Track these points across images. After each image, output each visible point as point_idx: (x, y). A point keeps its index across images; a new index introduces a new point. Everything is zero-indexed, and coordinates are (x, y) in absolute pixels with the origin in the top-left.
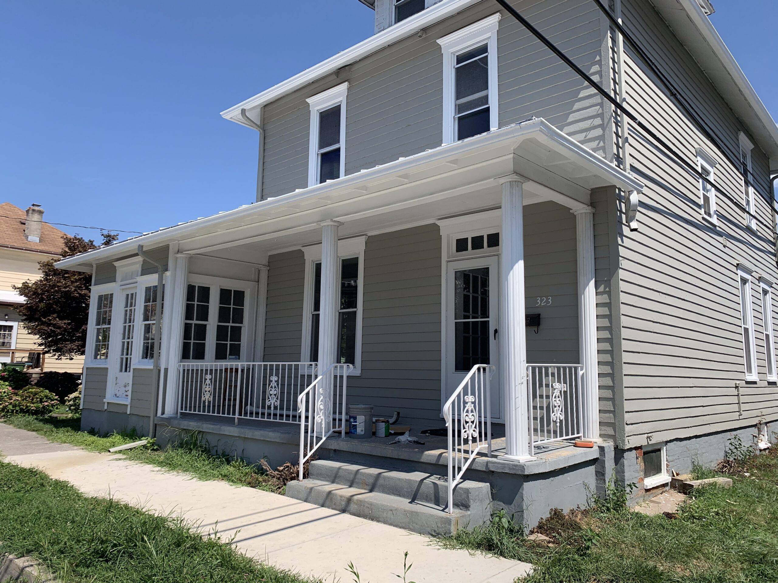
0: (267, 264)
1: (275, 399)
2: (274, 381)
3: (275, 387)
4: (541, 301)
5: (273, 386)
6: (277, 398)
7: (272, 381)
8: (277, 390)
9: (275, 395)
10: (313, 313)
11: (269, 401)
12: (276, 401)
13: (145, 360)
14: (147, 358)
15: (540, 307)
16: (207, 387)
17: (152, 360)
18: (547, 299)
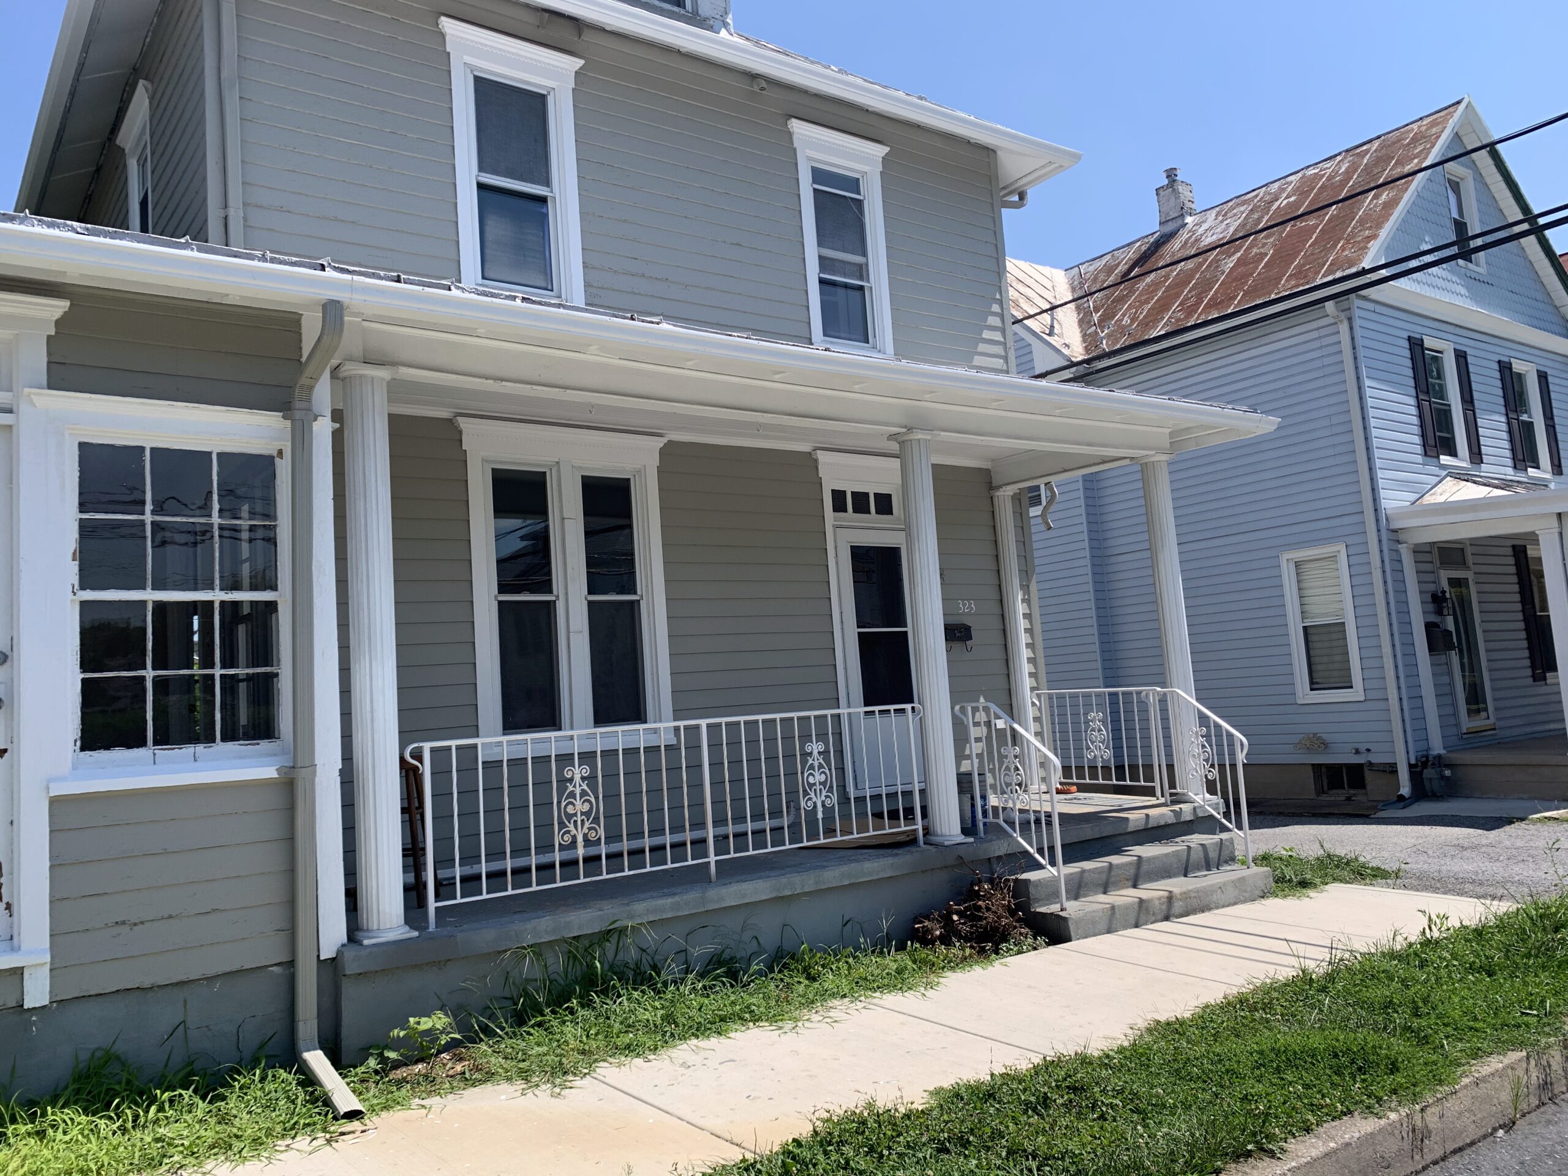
1: (824, 793)
2: (815, 753)
3: (820, 766)
4: (964, 605)
5: (816, 764)
6: (831, 790)
7: (810, 754)
8: (827, 772)
9: (823, 784)
10: (498, 598)
11: (810, 799)
12: (827, 797)
13: (119, 754)
14: (141, 743)
15: (964, 614)
16: (578, 803)
17: (188, 750)
18: (970, 604)
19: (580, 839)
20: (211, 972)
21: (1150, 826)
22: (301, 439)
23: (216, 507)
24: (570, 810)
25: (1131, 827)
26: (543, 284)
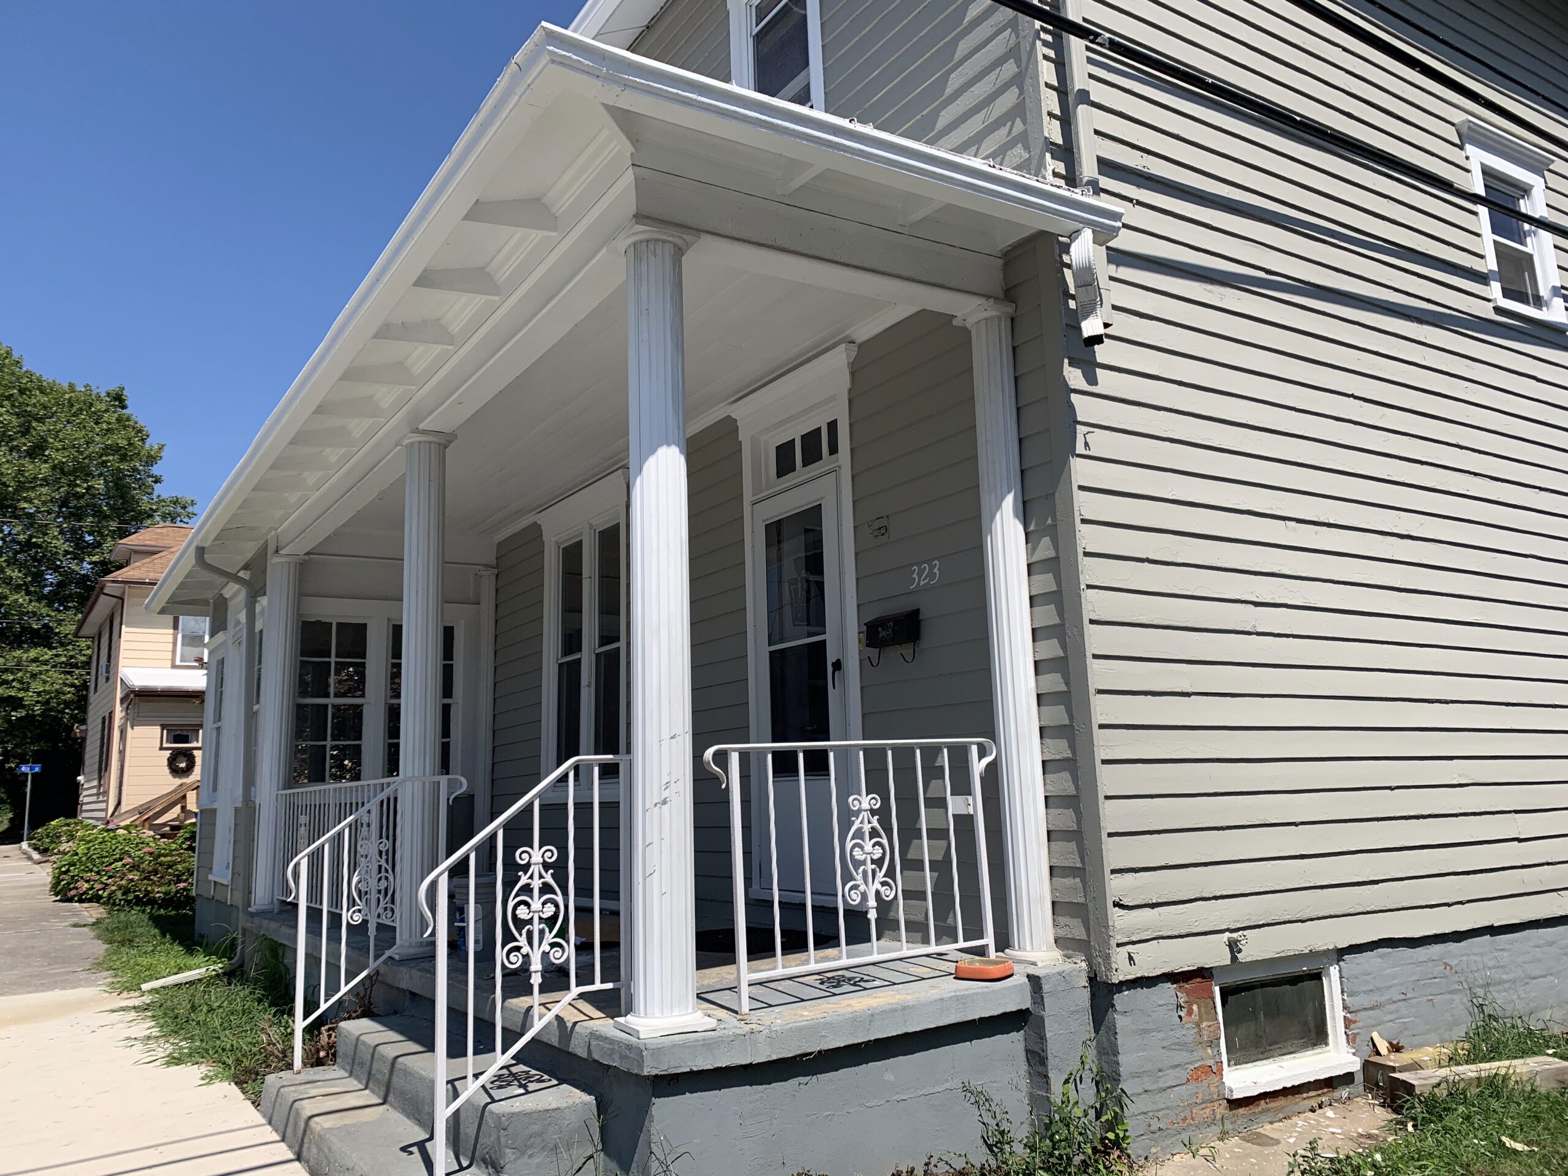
0: (494, 562)
4: (920, 574)
10: (559, 662)
18: (932, 568)
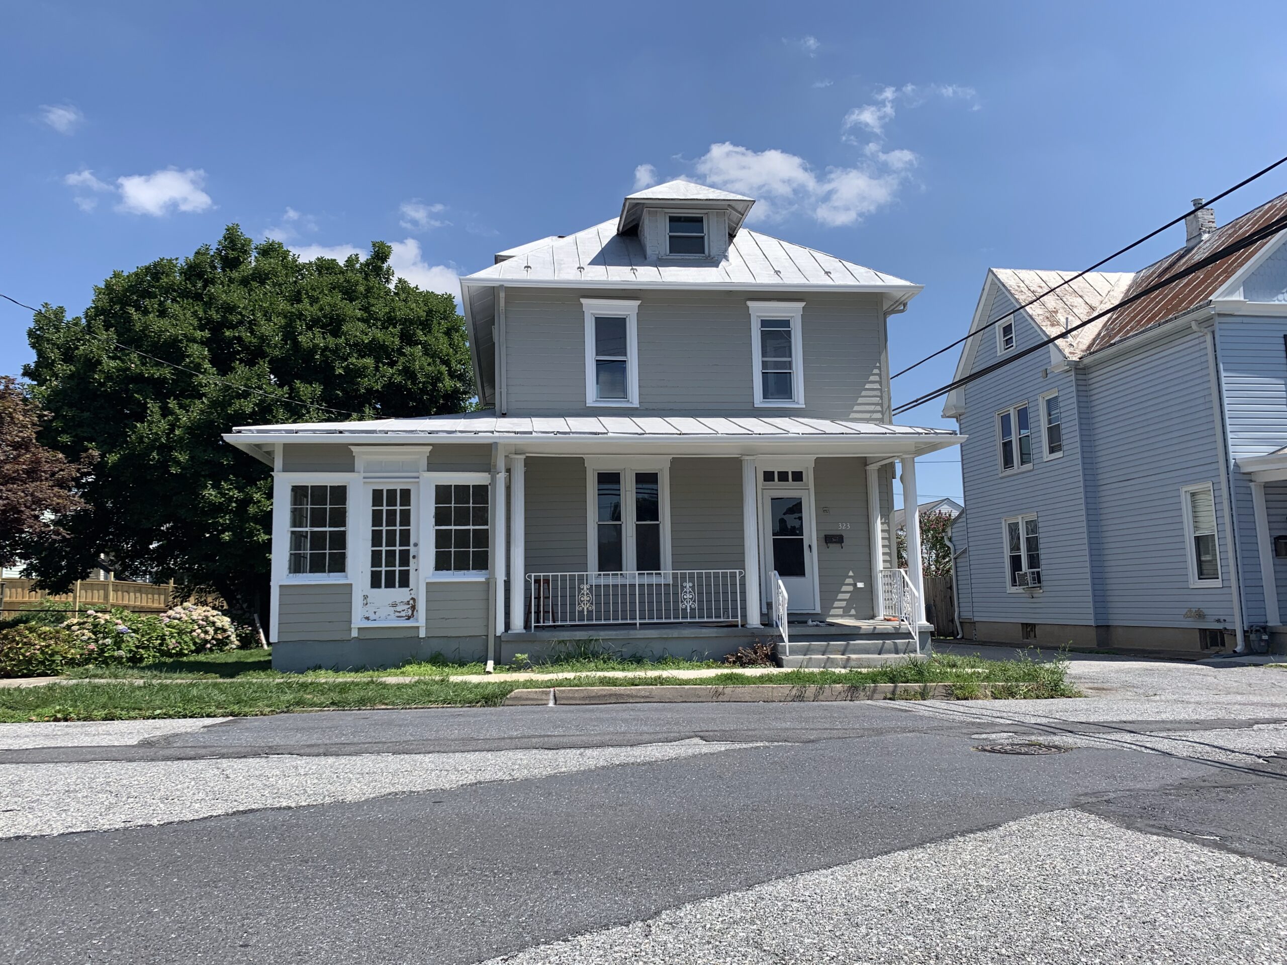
1: (691, 603)
3: (690, 592)
4: (842, 525)
6: (695, 601)
8: (693, 594)
9: (691, 599)
10: (598, 523)
11: (684, 604)
13: (445, 572)
14: (450, 570)
15: (842, 530)
16: (585, 597)
17: (462, 572)
18: (847, 525)
19: (585, 609)
20: (466, 635)
21: (876, 631)
22: (493, 479)
23: (471, 501)
24: (582, 599)
25: (862, 632)
26: (622, 396)
